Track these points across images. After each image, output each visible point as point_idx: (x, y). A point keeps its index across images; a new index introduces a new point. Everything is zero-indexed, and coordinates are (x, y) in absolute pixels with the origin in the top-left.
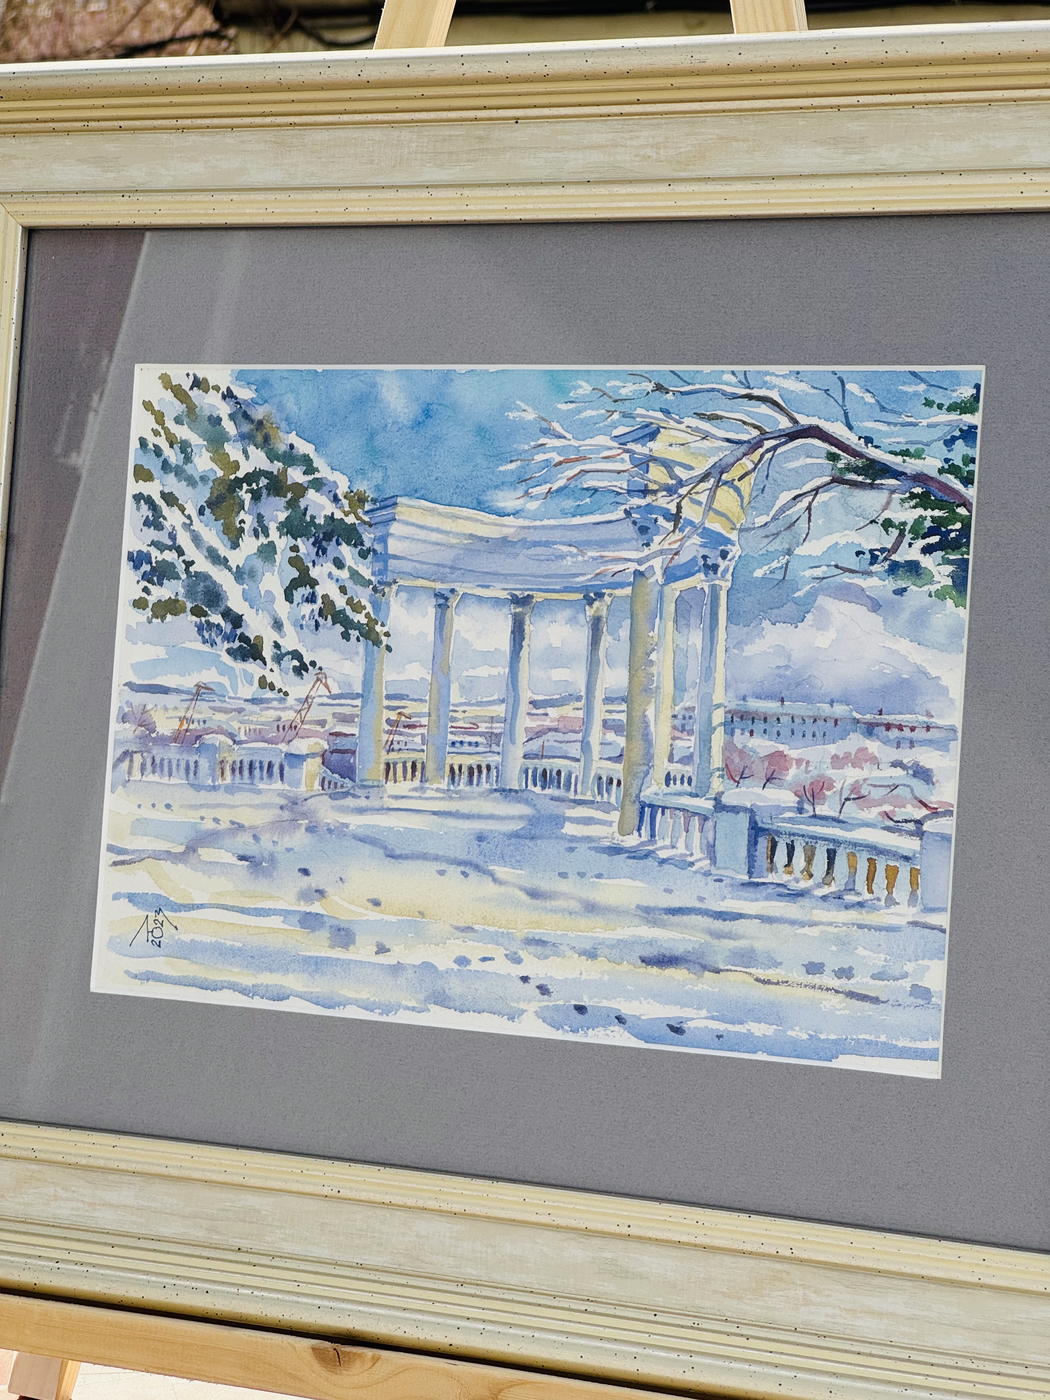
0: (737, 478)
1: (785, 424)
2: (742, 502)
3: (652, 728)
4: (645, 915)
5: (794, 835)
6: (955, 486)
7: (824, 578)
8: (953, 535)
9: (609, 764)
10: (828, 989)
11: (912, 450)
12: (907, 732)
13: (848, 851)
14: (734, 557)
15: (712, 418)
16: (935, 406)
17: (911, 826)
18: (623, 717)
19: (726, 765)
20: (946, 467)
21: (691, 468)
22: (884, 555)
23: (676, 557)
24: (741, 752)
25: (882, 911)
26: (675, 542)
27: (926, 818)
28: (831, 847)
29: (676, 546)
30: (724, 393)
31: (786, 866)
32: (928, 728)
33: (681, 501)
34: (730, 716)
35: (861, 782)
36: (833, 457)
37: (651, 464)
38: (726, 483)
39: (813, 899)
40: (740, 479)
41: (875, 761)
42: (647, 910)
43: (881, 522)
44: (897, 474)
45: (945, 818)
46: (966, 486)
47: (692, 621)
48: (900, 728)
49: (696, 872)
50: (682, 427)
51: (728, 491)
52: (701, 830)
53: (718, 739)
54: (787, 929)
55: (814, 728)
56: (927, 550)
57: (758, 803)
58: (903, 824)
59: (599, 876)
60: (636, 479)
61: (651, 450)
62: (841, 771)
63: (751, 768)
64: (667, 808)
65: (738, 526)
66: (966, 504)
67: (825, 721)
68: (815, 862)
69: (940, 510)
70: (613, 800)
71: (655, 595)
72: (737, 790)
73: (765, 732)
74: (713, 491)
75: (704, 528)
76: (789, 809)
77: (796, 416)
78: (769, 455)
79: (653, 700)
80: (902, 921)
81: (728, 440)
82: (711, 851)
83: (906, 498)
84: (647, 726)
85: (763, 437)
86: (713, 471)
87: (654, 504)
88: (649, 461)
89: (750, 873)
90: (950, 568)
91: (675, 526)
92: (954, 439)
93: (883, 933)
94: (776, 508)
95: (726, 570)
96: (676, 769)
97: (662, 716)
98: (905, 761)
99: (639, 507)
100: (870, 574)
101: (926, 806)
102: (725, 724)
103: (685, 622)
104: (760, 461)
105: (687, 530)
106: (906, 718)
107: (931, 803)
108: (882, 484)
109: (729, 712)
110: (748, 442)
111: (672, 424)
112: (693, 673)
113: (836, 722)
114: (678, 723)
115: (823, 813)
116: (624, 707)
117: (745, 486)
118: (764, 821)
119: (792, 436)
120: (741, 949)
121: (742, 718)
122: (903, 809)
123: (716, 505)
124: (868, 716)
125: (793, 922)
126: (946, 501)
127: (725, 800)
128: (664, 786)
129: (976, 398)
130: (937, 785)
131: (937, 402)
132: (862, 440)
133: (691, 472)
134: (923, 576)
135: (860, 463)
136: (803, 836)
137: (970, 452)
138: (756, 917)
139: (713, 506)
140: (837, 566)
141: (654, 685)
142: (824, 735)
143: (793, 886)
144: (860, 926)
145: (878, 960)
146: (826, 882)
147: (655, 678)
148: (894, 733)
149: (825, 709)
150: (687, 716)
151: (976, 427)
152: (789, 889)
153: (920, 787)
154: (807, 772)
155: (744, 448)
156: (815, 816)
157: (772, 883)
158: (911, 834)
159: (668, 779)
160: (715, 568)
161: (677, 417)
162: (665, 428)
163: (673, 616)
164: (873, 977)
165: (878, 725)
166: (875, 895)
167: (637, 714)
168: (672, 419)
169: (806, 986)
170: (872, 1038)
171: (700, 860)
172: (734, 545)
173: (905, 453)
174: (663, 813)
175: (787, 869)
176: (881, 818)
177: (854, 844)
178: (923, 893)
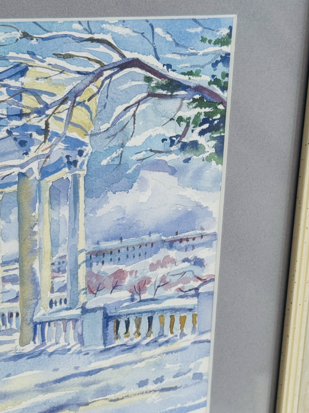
0: (87, 100)
1: (116, 58)
2: (91, 116)
3: (38, 275)
4: (41, 389)
5: (129, 314)
6: (217, 92)
7: (144, 159)
8: (216, 122)
9: (9, 305)
10: (150, 392)
11: (194, 72)
12: (191, 242)
13: (159, 315)
14: (87, 154)
15: (67, 57)
16: (207, 41)
17: (193, 292)
18: (17, 272)
19: (88, 286)
20: (213, 80)
21: (53, 95)
22: (178, 139)
23: (48, 160)
24: (97, 276)
25: (178, 342)
26: (46, 149)
27: (201, 285)
28: (150, 315)
29: (47, 152)
30: (74, 38)
31: (125, 333)
32: (202, 237)
33: (48, 119)
34: (89, 256)
35: (166, 275)
36: (148, 80)
37: (23, 94)
38: (79, 103)
39: (141, 347)
40: (89, 100)
41: (173, 261)
42: (42, 385)
43: (176, 119)
44: (185, 87)
45: (210, 283)
46: (223, 91)
47: (61, 201)
48: (187, 240)
49: (72, 354)
50: (45, 65)
51: (81, 110)
52: (74, 328)
53: (82, 272)
54: (127, 368)
55: (140, 251)
56: (202, 133)
57: (108, 303)
58: (189, 292)
59: (9, 375)
60: (13, 106)
61: (22, 84)
62: (155, 271)
63: (103, 284)
64: (52, 321)
65: (89, 133)
66: (223, 103)
67: (146, 245)
68: (141, 326)
69: (209, 107)
70: (14, 326)
71: (34, 188)
72: (96, 298)
73: (111, 260)
74: (70, 110)
75: (66, 137)
76: (126, 301)
77: (124, 52)
78: (107, 82)
79: (37, 257)
80: (188, 343)
81: (79, 73)
82: (81, 339)
83: (191, 103)
84: (34, 274)
85: (102, 69)
86: (69, 96)
87: (28, 123)
88: (21, 92)
89: (105, 344)
90: (214, 143)
91: (45, 138)
92: (217, 62)
93: (180, 352)
94: (114, 118)
95: (83, 163)
96: (56, 296)
97: (44, 266)
98: (190, 258)
99: (18, 127)
100: (170, 152)
101: (200, 279)
102: (86, 261)
103: (56, 202)
104: (101, 86)
105: (54, 139)
106: (191, 234)
107: (203, 277)
108: (177, 95)
109: (89, 253)
110: (93, 73)
111: (37, 63)
112: (64, 233)
113: (152, 244)
114: (54, 267)
115: (145, 298)
116: (17, 265)
117: (93, 105)
118: (112, 312)
119: (122, 67)
120: (101, 387)
121: (97, 256)
122: (188, 284)
123: (73, 120)
124: (170, 237)
125: (130, 363)
126: (212, 102)
127: (88, 306)
128: (49, 309)
129: (230, 35)
130: (206, 267)
131: (208, 39)
132: (165, 67)
133: (54, 98)
134: (199, 149)
135: (164, 82)
136: (134, 314)
137: (225, 70)
138: (110, 367)
139: (72, 121)
140: (151, 150)
141: (38, 247)
142: (146, 253)
143: (131, 343)
144: (167, 353)
145: (176, 368)
146: (148, 335)
147: (38, 243)
148: (185, 243)
149: (147, 238)
150: (61, 262)
151: (229, 54)
152: (128, 346)
153: (197, 270)
154: (136, 277)
155: (90, 78)
156: (141, 301)
157: (118, 346)
158: (193, 296)
159: (51, 303)
160: (75, 163)
161: (41, 58)
162: (32, 66)
163: (48, 200)
164: (174, 377)
165: (175, 241)
166: (175, 334)
167: (26, 268)
168: (37, 59)
169: (138, 394)
170: (174, 407)
171: (74, 345)
172: (87, 146)
173: (190, 73)
174: (49, 325)
175: (126, 335)
176: (177, 292)
177: (163, 310)
178: (198, 326)
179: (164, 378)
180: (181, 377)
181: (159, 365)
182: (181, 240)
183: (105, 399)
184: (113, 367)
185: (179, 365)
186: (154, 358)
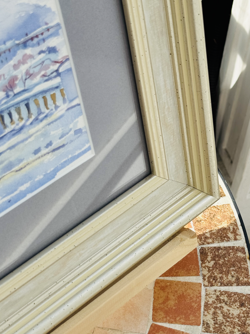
5: (9, 108)
10: (45, 155)
12: (41, 37)
13: (33, 99)
17: (55, 74)
27: (60, 66)
28: (26, 102)
32: (48, 30)
35: (29, 69)
41: (31, 57)
45: (66, 63)
58: (51, 75)
62: (19, 69)
67: (5, 53)
68: (22, 113)
76: (3, 99)
98: (44, 49)
101: (57, 62)
106: (38, 31)
107: (59, 60)
113: (9, 50)
115: (18, 91)
122: (49, 69)
124: (22, 40)
125: (23, 141)
130: (59, 51)
136: (13, 106)
142: (6, 59)
143: (17, 127)
144: (49, 124)
146: (29, 117)
148: (36, 40)
149: (3, 47)
152: (16, 130)
153: (53, 57)
154: (5, 79)
156: (15, 95)
157: (8, 133)
158: (55, 77)
164: (60, 138)
165: (27, 41)
166: (50, 109)
170: (66, 159)
175: (12, 123)
176: (42, 79)
177: (35, 95)
178: (67, 96)
179: (53, 142)
180: (65, 137)
181: (45, 135)
182: (32, 39)
183: (11, 172)
184: (10, 148)
185: (61, 129)
186: (40, 131)
